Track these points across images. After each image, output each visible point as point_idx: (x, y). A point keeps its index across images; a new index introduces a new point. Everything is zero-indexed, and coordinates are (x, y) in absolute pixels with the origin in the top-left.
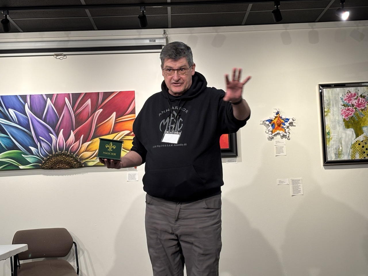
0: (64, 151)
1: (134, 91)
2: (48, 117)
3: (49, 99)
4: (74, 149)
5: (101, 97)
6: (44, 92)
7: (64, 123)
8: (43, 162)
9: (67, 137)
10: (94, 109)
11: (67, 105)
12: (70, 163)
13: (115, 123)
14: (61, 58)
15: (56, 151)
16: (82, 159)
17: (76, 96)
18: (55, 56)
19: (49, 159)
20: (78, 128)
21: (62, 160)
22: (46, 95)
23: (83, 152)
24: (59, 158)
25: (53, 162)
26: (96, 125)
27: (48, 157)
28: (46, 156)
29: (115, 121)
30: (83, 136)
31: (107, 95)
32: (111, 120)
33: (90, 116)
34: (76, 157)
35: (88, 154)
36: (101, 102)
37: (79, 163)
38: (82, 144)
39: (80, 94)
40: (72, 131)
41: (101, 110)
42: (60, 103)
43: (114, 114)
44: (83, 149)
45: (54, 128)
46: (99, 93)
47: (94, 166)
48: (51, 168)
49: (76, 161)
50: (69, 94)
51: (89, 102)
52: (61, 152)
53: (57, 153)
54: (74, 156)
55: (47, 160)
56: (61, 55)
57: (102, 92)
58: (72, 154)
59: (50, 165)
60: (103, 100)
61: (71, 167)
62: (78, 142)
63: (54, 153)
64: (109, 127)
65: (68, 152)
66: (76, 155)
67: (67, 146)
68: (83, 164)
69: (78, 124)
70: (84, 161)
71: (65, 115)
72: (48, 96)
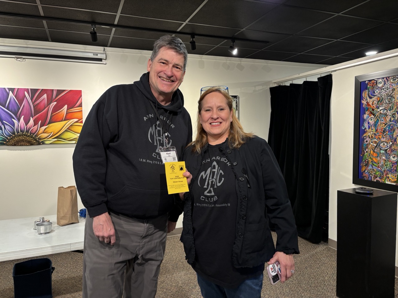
0: (25, 132)
1: (81, 90)
2: (10, 106)
3: (11, 92)
4: (33, 131)
5: (55, 93)
6: (6, 86)
7: (25, 111)
8: (7, 140)
9: (27, 122)
10: (50, 101)
11: (26, 97)
12: (30, 142)
13: (66, 113)
14: (21, 61)
15: (18, 132)
16: (40, 139)
17: (34, 91)
18: (16, 59)
19: (12, 138)
20: (36, 115)
21: (23, 140)
22: (8, 88)
23: (41, 134)
24: (21, 138)
25: (16, 141)
26: (52, 114)
27: (11, 137)
28: (10, 136)
29: (66, 112)
30: (40, 122)
31: (60, 92)
32: (64, 111)
33: (47, 107)
34: (35, 137)
35: (45, 135)
36: (56, 97)
37: (38, 141)
38: (40, 127)
39: (37, 90)
40: (31, 118)
41: (55, 103)
42: (21, 96)
43: (66, 106)
44: (41, 131)
45: (16, 115)
46: (53, 90)
47: (50, 144)
48: (15, 145)
49: (36, 140)
50: (28, 89)
51: (45, 96)
52: (23, 133)
53: (19, 134)
54: (34, 136)
55: (11, 139)
56: (21, 58)
57: (56, 90)
58: (32, 135)
59: (13, 143)
60: (57, 96)
61: (32, 144)
62: (36, 126)
63: (16, 134)
64: (62, 115)
65: (28, 133)
66: (35, 136)
67: (27, 129)
68: (41, 142)
69: (36, 112)
70: (42, 140)
71: (25, 105)
72: (10, 89)
